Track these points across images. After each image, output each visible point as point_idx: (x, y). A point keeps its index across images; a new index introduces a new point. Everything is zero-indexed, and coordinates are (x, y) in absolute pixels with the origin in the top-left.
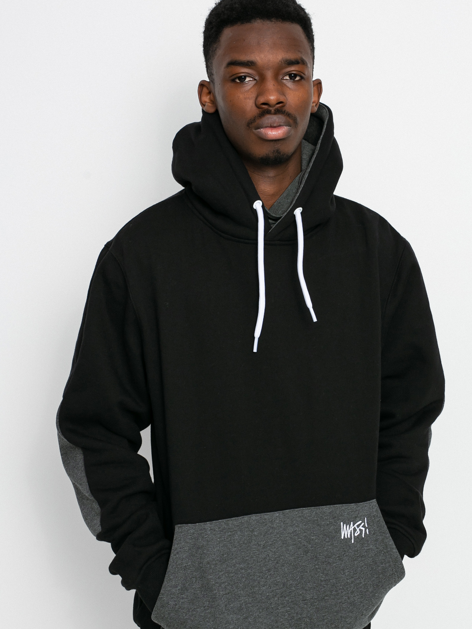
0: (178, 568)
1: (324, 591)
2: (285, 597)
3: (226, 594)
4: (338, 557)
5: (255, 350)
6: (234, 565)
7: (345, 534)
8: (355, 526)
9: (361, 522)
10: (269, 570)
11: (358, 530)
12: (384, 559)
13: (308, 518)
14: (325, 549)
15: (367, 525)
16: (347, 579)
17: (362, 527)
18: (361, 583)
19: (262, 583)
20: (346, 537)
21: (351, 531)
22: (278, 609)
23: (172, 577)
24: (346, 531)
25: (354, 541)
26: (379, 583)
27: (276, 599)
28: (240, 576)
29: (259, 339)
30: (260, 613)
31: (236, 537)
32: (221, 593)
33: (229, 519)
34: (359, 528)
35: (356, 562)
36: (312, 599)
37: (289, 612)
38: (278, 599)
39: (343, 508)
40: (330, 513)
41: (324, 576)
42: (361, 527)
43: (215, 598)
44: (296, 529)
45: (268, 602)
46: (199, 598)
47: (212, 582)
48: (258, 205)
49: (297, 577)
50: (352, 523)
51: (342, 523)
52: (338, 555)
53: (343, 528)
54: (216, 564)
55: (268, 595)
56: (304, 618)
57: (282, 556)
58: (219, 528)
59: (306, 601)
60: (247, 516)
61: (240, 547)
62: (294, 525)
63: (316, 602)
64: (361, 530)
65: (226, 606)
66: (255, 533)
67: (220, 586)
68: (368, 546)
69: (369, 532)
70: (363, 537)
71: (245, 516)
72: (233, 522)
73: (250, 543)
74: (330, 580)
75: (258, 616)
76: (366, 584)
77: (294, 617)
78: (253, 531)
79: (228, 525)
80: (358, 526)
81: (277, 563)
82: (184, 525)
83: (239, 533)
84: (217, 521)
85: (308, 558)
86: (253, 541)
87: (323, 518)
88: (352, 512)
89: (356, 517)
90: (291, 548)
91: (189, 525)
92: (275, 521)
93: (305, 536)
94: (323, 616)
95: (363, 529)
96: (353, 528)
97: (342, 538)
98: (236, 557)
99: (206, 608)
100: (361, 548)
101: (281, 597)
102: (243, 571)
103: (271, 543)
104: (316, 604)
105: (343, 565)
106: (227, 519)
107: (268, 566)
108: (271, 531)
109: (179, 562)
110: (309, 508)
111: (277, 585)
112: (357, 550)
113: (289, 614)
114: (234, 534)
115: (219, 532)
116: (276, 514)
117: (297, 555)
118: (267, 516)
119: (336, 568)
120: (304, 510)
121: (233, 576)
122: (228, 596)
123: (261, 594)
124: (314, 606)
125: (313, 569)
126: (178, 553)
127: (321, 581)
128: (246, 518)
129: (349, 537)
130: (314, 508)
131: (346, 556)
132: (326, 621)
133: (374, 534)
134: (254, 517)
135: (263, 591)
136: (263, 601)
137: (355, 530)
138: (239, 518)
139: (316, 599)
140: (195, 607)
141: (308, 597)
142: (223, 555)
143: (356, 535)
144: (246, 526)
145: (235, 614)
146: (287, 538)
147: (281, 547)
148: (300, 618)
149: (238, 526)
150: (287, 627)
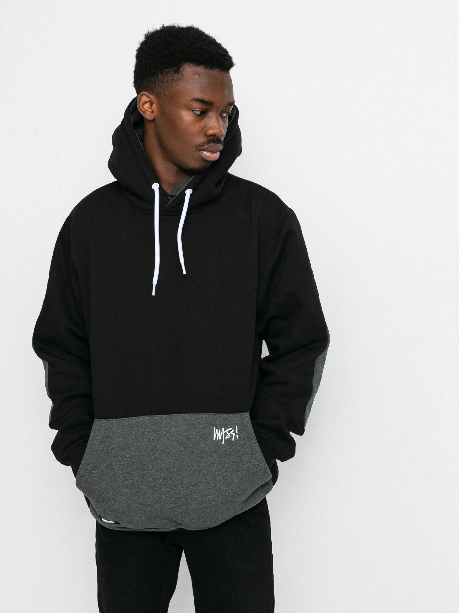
0: (92, 451)
1: (197, 478)
2: (167, 481)
3: (123, 473)
4: (209, 453)
5: (154, 294)
6: (131, 453)
7: (216, 437)
8: (227, 431)
9: (232, 428)
10: (156, 458)
11: (229, 434)
12: (249, 460)
13: (189, 422)
14: (200, 446)
15: (238, 432)
16: (216, 471)
17: (233, 432)
18: (227, 476)
19: (150, 468)
20: (217, 439)
21: (222, 434)
22: (162, 489)
23: (87, 457)
24: (218, 434)
25: (224, 442)
26: (244, 478)
27: (160, 481)
28: (134, 461)
29: (156, 286)
30: (148, 490)
31: (134, 432)
32: (120, 472)
33: (129, 418)
34: (230, 433)
35: (224, 459)
36: (188, 483)
37: (170, 492)
38: (162, 481)
39: (216, 416)
40: (205, 419)
41: (197, 467)
42: (231, 433)
43: (115, 475)
44: (179, 429)
45: (154, 483)
46: (104, 474)
47: (114, 463)
48: (156, 187)
49: (177, 466)
50: (223, 429)
51: (214, 428)
52: (209, 452)
53: (215, 432)
54: (118, 450)
55: (155, 477)
56: (181, 497)
57: (167, 449)
58: (123, 424)
59: (183, 485)
60: (142, 417)
61: (136, 439)
62: (177, 426)
63: (190, 487)
64: (231, 435)
65: (122, 482)
66: (147, 430)
67: (119, 467)
68: (236, 448)
69: (238, 437)
70: (233, 440)
71: (141, 417)
72: (132, 420)
73: (143, 437)
74: (202, 470)
75: (146, 492)
76: (231, 477)
77: (174, 496)
78: (146, 428)
79: (128, 422)
80: (229, 432)
81: (163, 454)
82: (99, 420)
83: (136, 429)
84: (121, 419)
85: (187, 452)
86: (146, 436)
87: (199, 423)
88: (223, 420)
89: (227, 424)
90: (174, 443)
91: (102, 420)
92: (162, 422)
93: (185, 435)
94: (196, 498)
95: (234, 434)
96: (224, 432)
97: (214, 439)
98: (132, 447)
99: (108, 482)
100: (230, 449)
101: (165, 480)
102: (137, 457)
103: (158, 438)
104: (191, 488)
105: (212, 460)
106: (128, 418)
107: (156, 456)
108: (159, 429)
109: (94, 446)
110: (189, 414)
111: (161, 470)
112: (227, 450)
113: (170, 494)
114: (132, 429)
115: (122, 427)
116: (164, 417)
117: (178, 449)
118: (157, 418)
119: (207, 461)
120: (185, 416)
121: (129, 460)
122: (124, 475)
123: (149, 476)
124: (189, 489)
125: (190, 461)
126: (93, 440)
127: (195, 471)
128: (141, 418)
129: (220, 439)
130: (193, 414)
131: (216, 453)
132: (197, 502)
133: (243, 439)
134: (147, 418)
135: (151, 474)
136: (151, 481)
137: (226, 434)
138: (136, 417)
139: (191, 484)
140: (102, 481)
141: (185, 482)
142: (123, 444)
143: (226, 438)
144: (141, 424)
145: (129, 489)
146: (172, 436)
147: (166, 442)
148: (178, 497)
149: (135, 423)
150: (168, 503)
